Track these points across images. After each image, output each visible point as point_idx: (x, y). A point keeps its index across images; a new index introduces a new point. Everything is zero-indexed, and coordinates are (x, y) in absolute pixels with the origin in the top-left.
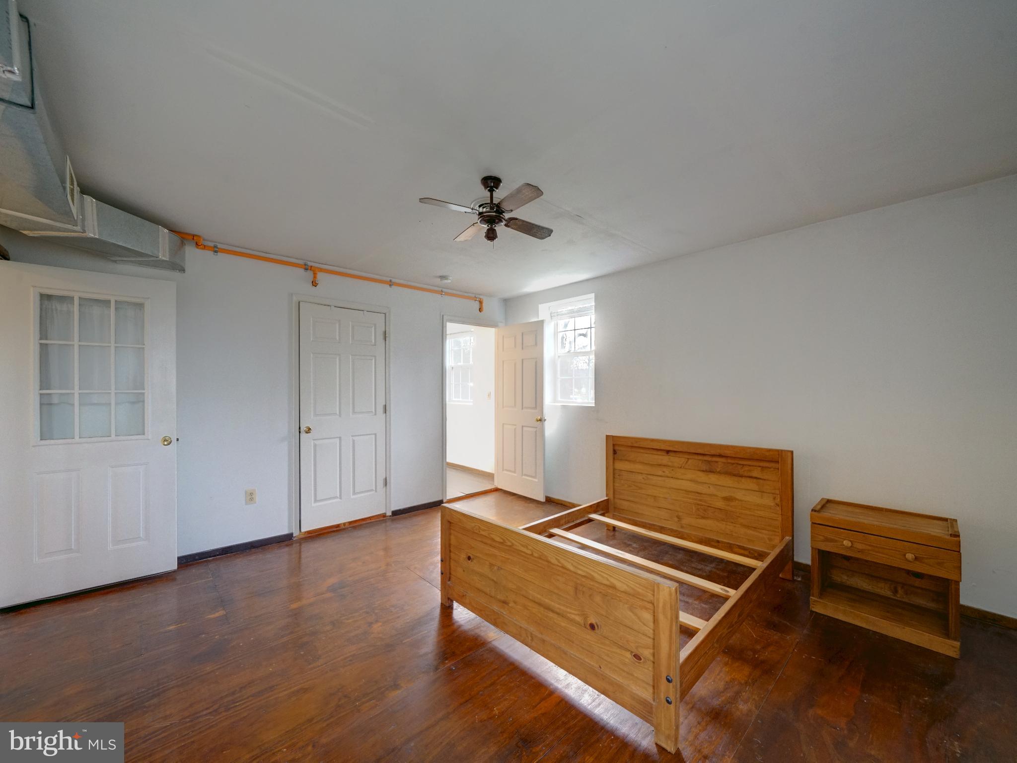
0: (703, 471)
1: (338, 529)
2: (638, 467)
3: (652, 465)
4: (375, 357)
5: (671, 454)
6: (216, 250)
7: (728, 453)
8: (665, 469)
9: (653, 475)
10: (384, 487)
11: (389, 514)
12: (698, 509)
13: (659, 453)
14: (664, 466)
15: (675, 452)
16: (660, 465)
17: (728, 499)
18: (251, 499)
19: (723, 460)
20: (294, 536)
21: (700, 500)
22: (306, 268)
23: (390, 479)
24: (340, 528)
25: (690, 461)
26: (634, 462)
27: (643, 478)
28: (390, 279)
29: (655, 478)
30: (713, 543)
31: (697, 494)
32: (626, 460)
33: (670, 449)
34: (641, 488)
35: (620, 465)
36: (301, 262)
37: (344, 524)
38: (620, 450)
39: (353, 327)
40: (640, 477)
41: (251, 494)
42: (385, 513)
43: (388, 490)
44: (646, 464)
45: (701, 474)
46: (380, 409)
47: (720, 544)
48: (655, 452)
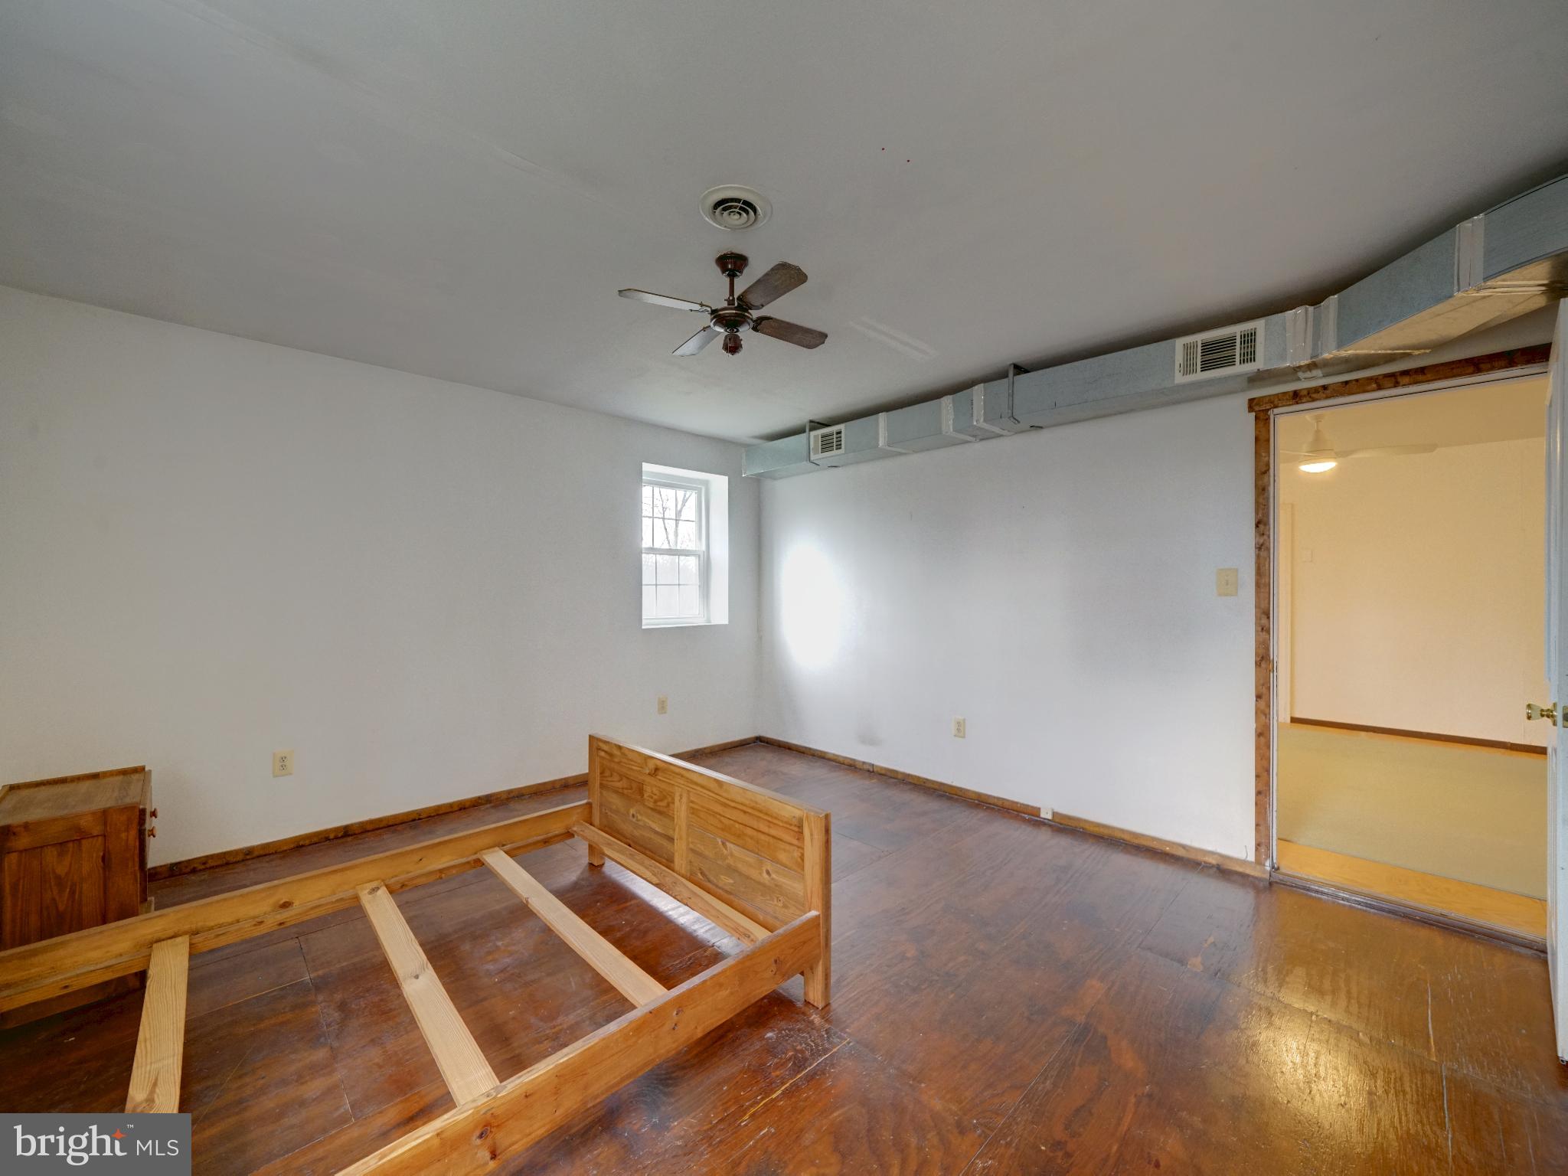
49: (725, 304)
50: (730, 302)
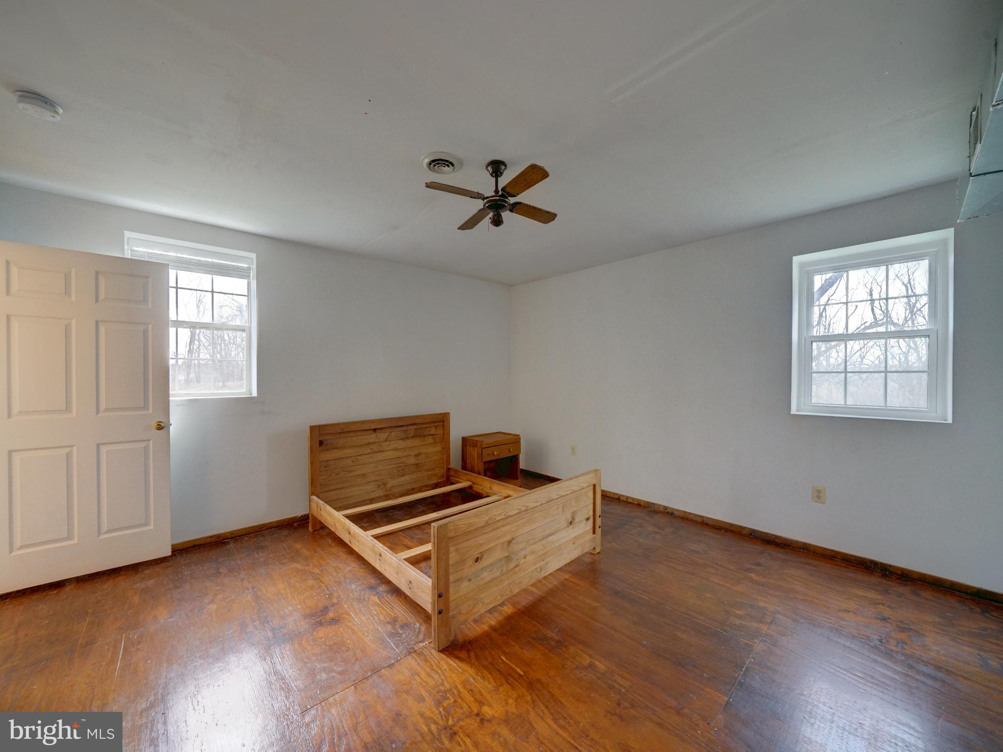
0: (401, 439)
2: (349, 452)
3: (362, 446)
5: (377, 431)
7: (418, 421)
8: (372, 446)
9: (362, 455)
12: (399, 471)
13: (368, 433)
14: (372, 443)
15: (381, 429)
16: (368, 444)
17: (417, 455)
19: (415, 427)
21: (400, 463)
25: (393, 434)
26: (343, 447)
27: (352, 461)
29: (364, 457)
30: (410, 492)
31: (397, 459)
32: (333, 449)
33: (376, 427)
34: (350, 472)
35: (327, 456)
38: (326, 440)
40: (349, 461)
44: (355, 446)
45: (401, 442)
47: (415, 490)
48: (364, 433)
49: (494, 194)
50: (497, 191)
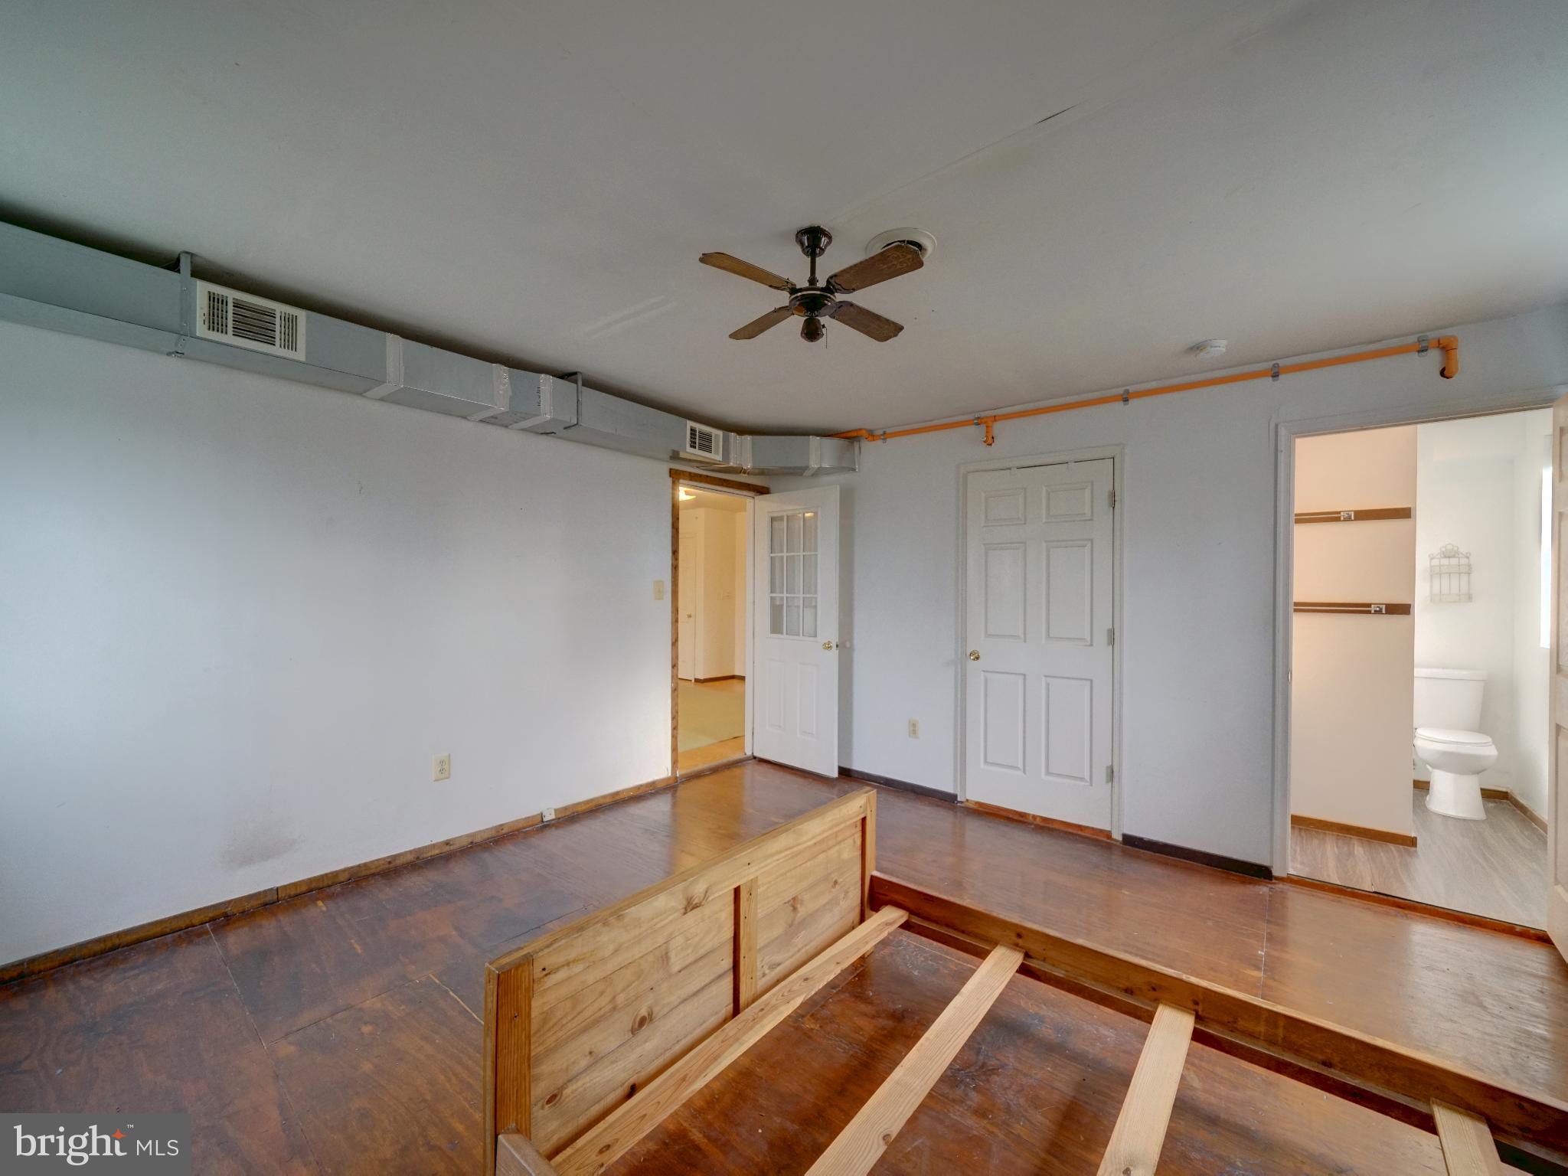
1: (1021, 819)
4: (1092, 541)
6: (885, 436)
10: (1107, 782)
11: (1117, 836)
18: (914, 732)
20: (959, 799)
22: (978, 422)
23: (1120, 771)
24: (1026, 820)
28: (1124, 388)
36: (970, 417)
37: (1034, 817)
39: (1048, 493)
41: (914, 725)
42: (1110, 832)
43: (1116, 789)
46: (1101, 638)
